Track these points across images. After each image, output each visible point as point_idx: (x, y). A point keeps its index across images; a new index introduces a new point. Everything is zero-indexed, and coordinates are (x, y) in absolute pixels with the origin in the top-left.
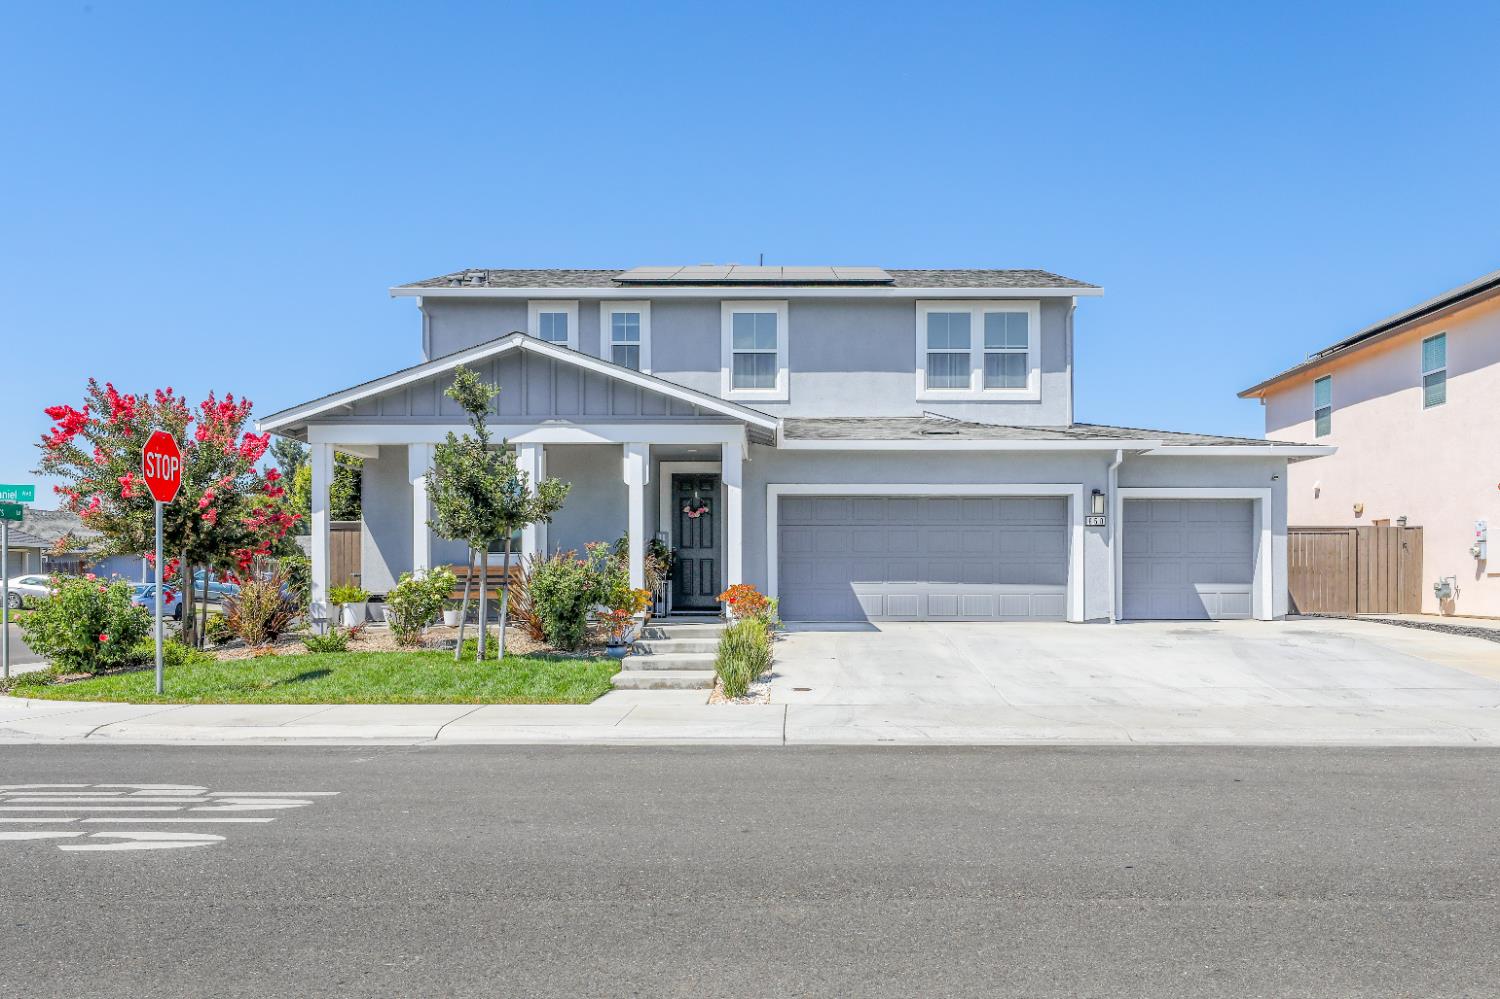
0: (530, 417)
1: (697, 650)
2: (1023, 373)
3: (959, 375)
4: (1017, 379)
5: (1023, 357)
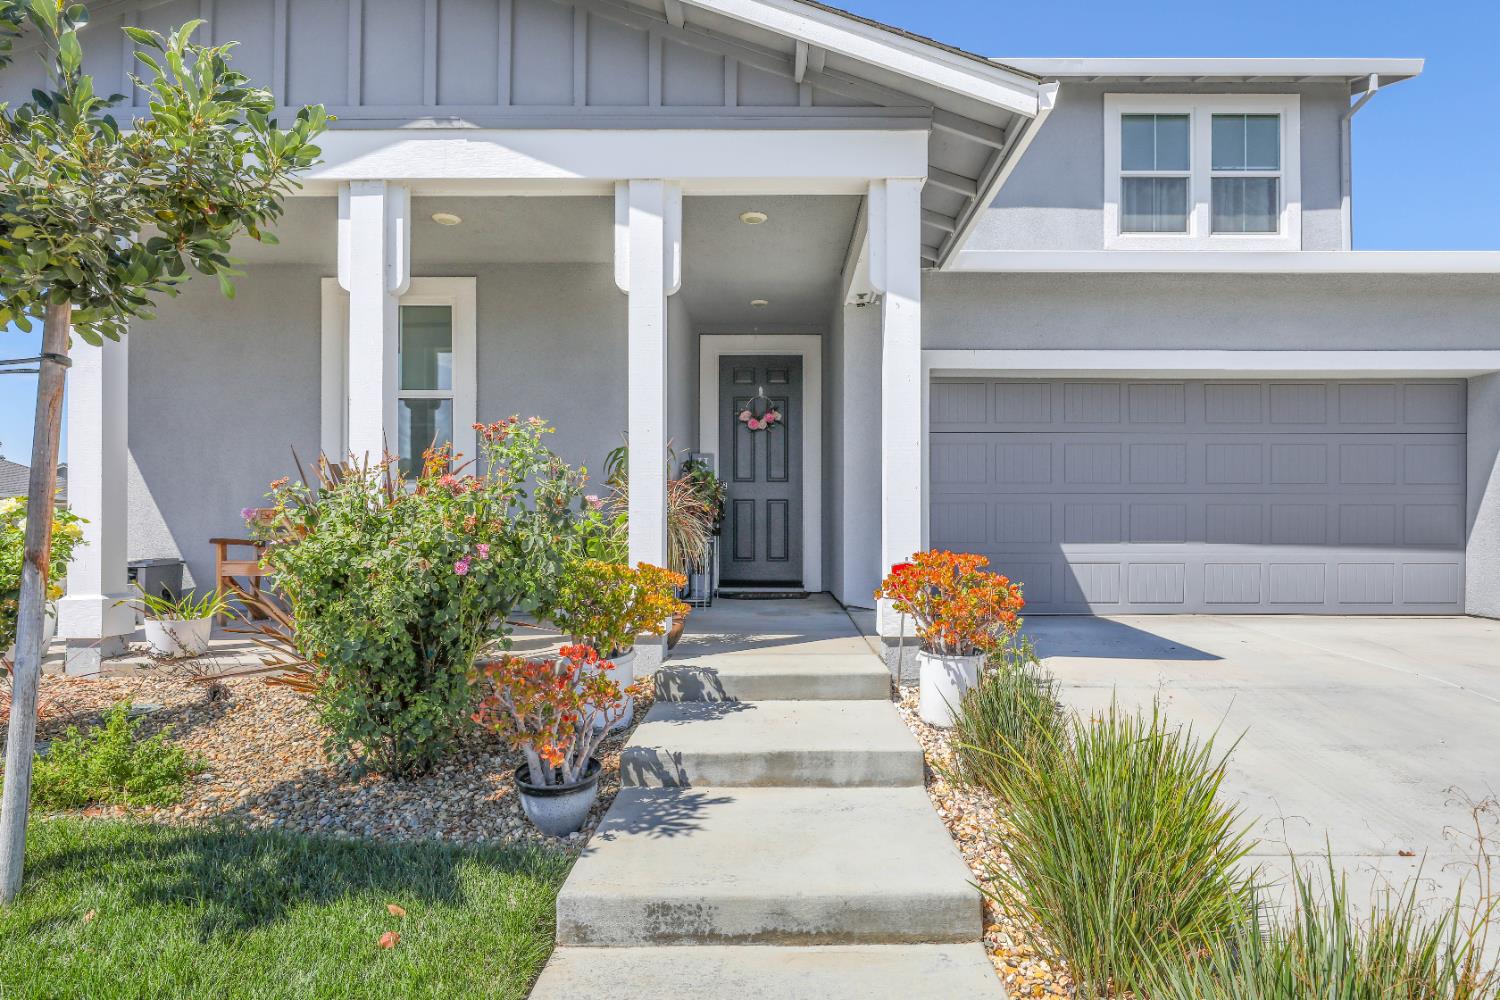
0: (364, 111)
2: (1273, 209)
3: (1171, 212)
4: (1264, 219)
5: (1272, 183)
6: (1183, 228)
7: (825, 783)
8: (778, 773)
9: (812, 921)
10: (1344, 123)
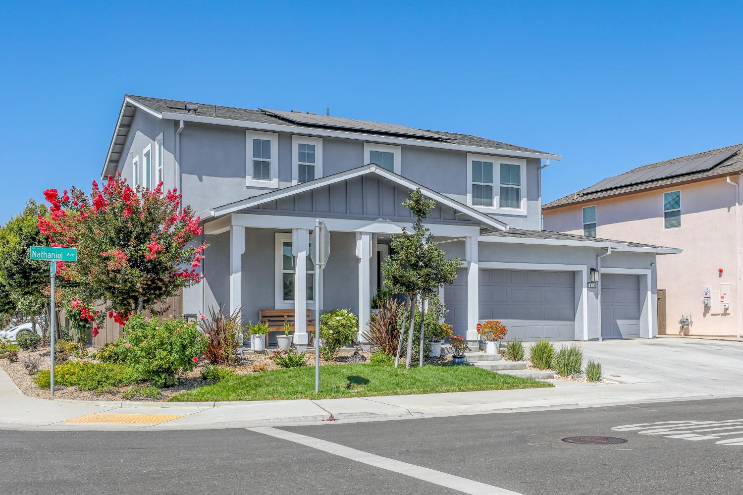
1: (489, 359)
2: (518, 199)
3: (487, 198)
4: (515, 203)
5: (518, 190)
6: (491, 205)
7: (487, 360)
8: (481, 359)
9: (509, 367)
10: (539, 171)
